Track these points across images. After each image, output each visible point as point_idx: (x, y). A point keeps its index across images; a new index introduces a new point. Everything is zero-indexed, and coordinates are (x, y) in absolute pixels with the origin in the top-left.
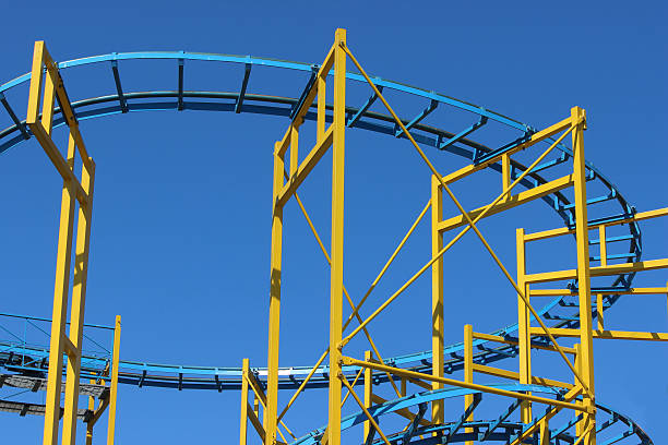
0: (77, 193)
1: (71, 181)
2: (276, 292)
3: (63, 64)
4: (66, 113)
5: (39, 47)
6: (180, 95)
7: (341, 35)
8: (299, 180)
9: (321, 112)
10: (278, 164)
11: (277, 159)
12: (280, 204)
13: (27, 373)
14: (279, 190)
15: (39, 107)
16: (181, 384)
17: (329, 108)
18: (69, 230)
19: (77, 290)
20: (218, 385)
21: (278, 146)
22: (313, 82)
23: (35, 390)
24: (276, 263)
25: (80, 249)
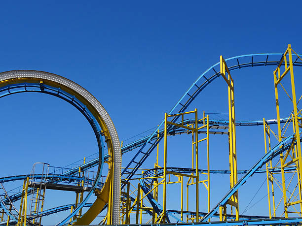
0: (231, 86)
1: (229, 84)
2: (277, 104)
3: (226, 60)
4: (227, 70)
5: (221, 57)
6: (252, 63)
7: (289, 46)
8: (281, 79)
9: (286, 63)
10: (275, 76)
11: (275, 75)
12: (276, 84)
13: (215, 125)
14: (276, 82)
15: (222, 70)
16: (249, 125)
17: (288, 62)
18: (231, 95)
19: (233, 108)
20: (257, 124)
21: (274, 72)
22: (283, 57)
23: (217, 129)
24: (277, 98)
25: (233, 99)
